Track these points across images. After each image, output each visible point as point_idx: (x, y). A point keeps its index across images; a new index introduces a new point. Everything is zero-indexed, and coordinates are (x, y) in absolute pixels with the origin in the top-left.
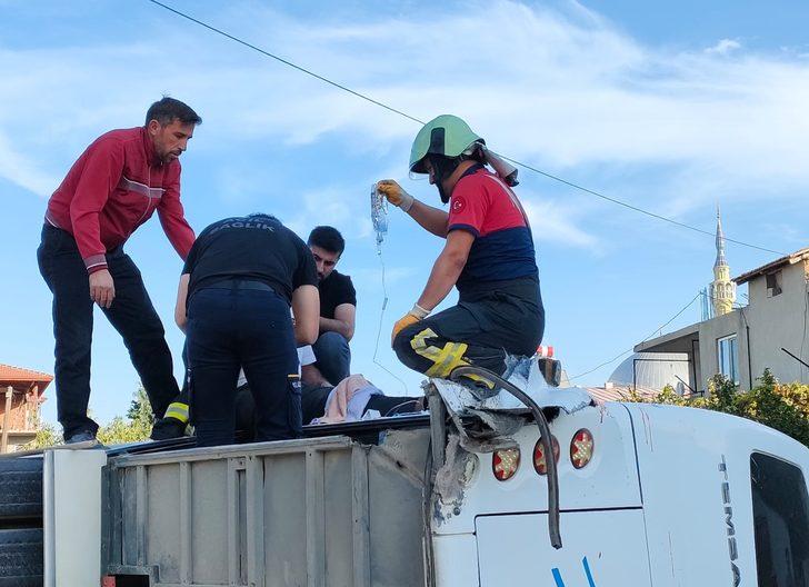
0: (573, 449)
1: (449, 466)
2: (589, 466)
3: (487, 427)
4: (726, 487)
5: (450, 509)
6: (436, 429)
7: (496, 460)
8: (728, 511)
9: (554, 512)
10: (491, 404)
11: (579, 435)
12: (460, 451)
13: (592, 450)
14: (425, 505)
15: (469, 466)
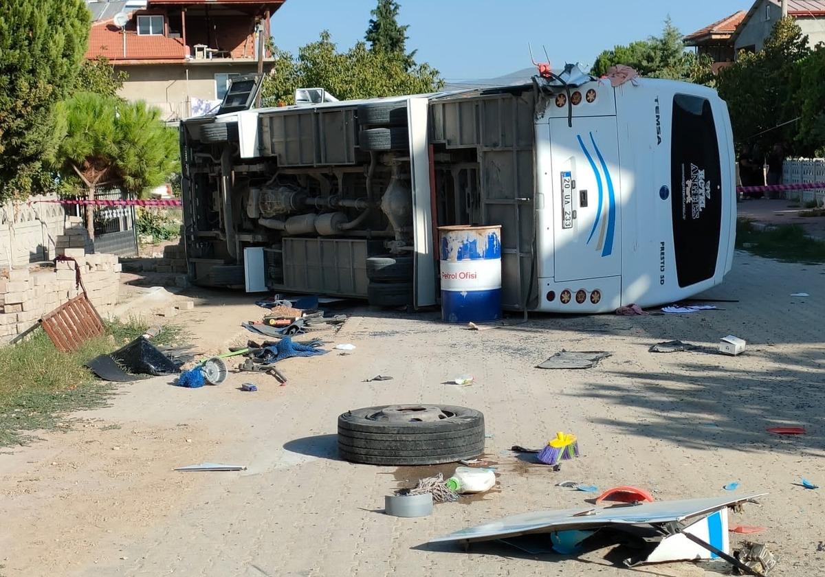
0: (587, 96)
1: (540, 102)
2: (594, 101)
3: (549, 91)
4: (657, 108)
5: (540, 116)
6: (536, 92)
7: (557, 101)
8: (658, 116)
9: (570, 117)
10: (551, 84)
11: (589, 92)
12: (543, 98)
13: (595, 96)
14: (532, 116)
15: (547, 103)
